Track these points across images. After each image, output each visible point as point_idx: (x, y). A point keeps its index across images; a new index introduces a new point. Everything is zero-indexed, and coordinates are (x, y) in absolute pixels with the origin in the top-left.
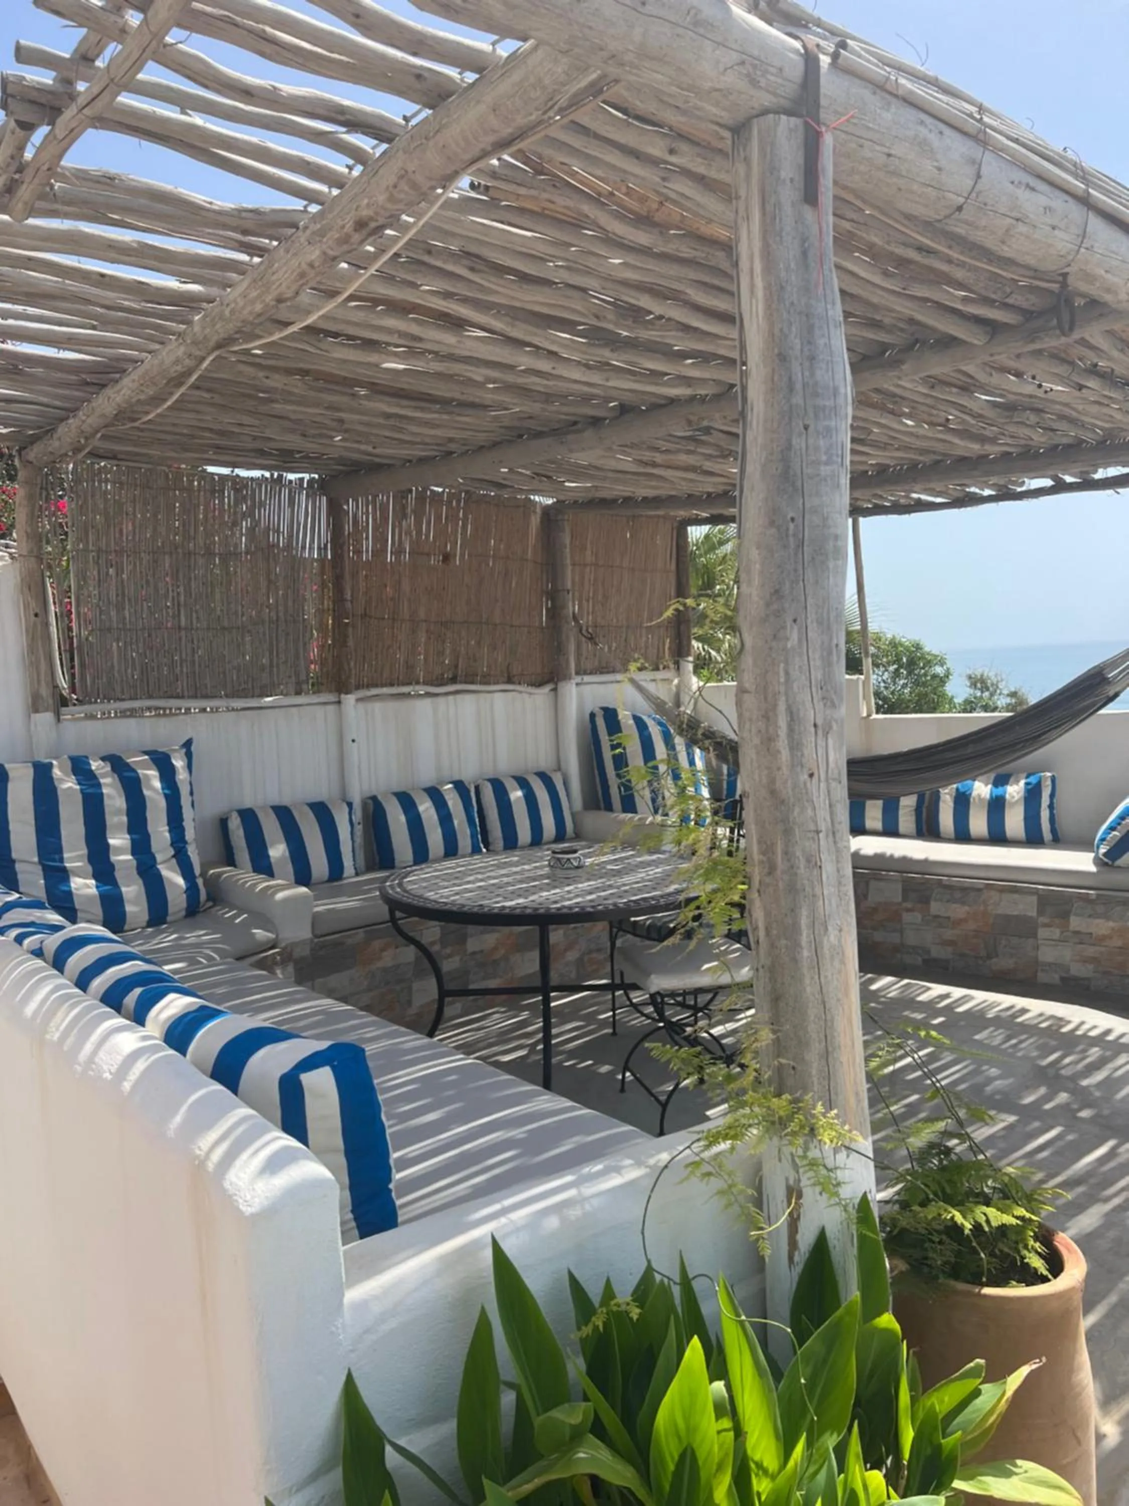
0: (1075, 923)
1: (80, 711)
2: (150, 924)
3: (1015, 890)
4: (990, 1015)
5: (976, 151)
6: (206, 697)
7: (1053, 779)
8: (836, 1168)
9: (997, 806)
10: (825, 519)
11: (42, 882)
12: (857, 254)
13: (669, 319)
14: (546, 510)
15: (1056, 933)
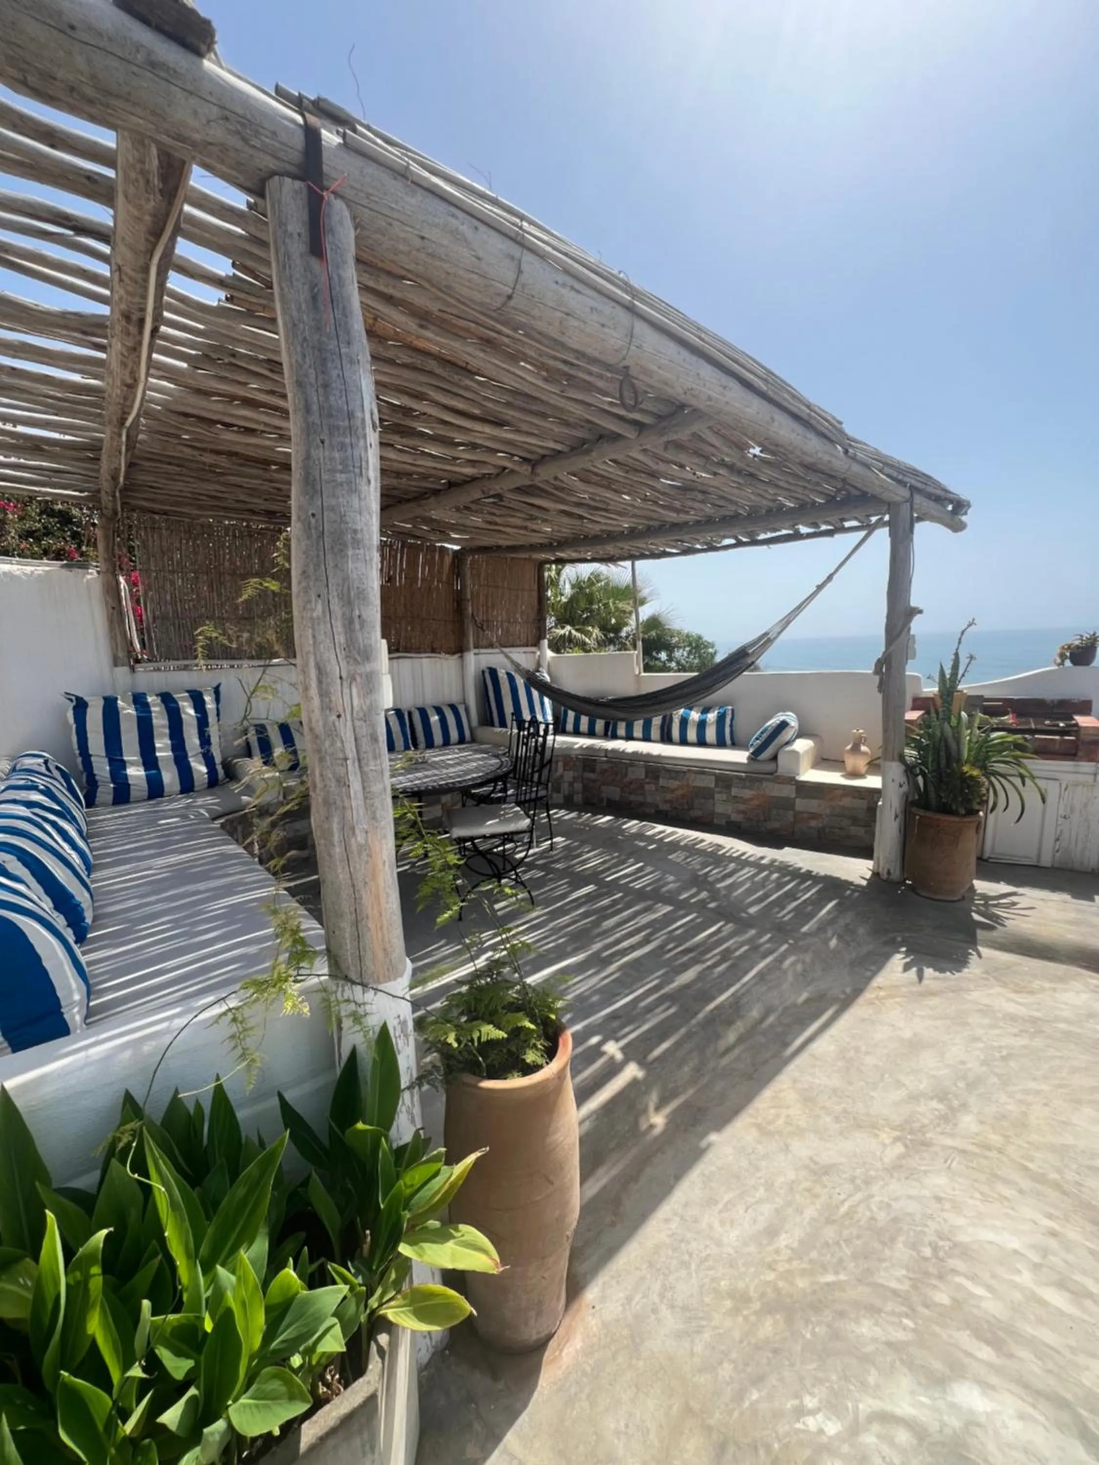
0: (734, 791)
1: (151, 666)
2: (182, 792)
3: (703, 773)
4: (682, 843)
5: (516, 251)
6: (233, 658)
7: (733, 711)
8: (364, 1004)
9: (702, 725)
10: (342, 517)
11: (108, 768)
12: (522, 364)
13: (430, 416)
14: (456, 552)
15: (724, 797)
